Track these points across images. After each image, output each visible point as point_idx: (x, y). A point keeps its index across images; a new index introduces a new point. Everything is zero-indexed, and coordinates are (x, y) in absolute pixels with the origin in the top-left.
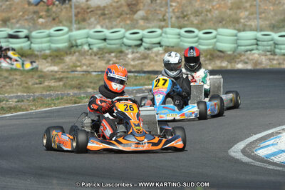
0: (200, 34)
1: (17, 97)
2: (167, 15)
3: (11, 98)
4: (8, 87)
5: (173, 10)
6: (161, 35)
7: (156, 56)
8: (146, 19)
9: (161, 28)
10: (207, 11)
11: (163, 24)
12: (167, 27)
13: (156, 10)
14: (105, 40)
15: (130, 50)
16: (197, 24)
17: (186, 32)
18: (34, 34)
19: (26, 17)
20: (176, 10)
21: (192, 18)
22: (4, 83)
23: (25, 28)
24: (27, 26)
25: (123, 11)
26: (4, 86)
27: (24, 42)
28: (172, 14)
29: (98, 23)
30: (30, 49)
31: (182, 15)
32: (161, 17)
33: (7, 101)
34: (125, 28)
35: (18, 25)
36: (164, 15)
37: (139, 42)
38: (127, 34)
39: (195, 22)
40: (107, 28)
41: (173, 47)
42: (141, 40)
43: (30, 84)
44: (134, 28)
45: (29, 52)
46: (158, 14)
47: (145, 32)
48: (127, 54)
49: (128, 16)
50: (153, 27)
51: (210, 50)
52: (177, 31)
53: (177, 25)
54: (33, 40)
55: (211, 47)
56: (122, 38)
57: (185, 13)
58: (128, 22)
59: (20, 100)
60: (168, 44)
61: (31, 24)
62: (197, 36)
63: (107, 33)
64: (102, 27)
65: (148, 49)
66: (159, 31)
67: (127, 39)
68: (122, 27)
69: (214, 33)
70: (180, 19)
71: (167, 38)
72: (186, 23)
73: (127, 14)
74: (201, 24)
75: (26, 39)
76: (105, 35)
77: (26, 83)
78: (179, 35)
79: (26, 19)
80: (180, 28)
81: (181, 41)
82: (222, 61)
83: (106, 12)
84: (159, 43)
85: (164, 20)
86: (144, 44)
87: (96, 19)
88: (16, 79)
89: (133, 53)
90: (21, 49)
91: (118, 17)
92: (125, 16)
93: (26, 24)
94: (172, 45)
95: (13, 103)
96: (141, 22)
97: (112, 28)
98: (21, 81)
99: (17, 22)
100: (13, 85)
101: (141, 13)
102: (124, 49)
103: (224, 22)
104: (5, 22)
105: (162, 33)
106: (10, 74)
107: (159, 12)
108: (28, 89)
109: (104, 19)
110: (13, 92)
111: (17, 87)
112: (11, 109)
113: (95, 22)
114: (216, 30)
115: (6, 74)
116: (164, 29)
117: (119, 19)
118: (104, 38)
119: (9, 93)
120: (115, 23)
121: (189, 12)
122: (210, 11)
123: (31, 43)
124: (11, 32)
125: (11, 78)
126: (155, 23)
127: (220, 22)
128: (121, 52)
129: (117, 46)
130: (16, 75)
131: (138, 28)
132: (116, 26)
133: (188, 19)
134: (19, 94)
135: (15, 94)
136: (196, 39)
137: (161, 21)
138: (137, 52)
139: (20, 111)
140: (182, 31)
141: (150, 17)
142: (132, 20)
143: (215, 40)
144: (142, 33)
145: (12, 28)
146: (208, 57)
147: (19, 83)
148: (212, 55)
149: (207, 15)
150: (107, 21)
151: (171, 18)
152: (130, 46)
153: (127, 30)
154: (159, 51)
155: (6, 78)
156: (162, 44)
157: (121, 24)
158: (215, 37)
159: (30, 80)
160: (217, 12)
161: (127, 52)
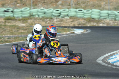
0: (85, 11)
1: (8, 36)
2: (71, 3)
3: (5, 37)
4: (4, 32)
5: (74, 1)
6: (68, 12)
7: (66, 20)
8: (62, 5)
9: (68, 8)
10: (88, 2)
11: (69, 7)
12: (71, 8)
13: (66, 1)
14: (45, 13)
15: (55, 18)
16: (83, 7)
17: (79, 10)
18: (15, 10)
19: (12, 3)
20: (75, 1)
21: (81, 5)
22: (2, 31)
23: (11, 8)
24: (12, 7)
25: (53, 1)
26: (3, 32)
27: (11, 14)
28: (73, 3)
29: (42, 6)
30: (13, 16)
31: (77, 3)
32: (68, 4)
33: (4, 38)
34: (53, 8)
35: (8, 7)
36: (70, 3)
37: (59, 15)
38: (54, 11)
39: (83, 6)
40: (46, 8)
41: (73, 17)
42: (60, 13)
43: (13, 31)
44: (57, 8)
45: (13, 18)
46: (67, 3)
47: (62, 10)
48: (54, 19)
49: (55, 3)
50: (65, 8)
51: (89, 18)
52: (75, 10)
53: (75, 7)
54: (15, 13)
55: (89, 17)
56: (52, 13)
57: (78, 3)
58: (55, 6)
59: (9, 38)
60: (71, 15)
61: (14, 6)
62: (83, 12)
63: (46, 10)
64: (44, 8)
65: (63, 17)
66: (67, 10)
67: (54, 13)
68: (52, 8)
69: (91, 11)
70: (76, 5)
71: (71, 13)
72: (79, 6)
73: (54, 3)
74: (85, 7)
75: (12, 13)
76: (45, 11)
77: (12, 31)
78: (76, 11)
79: (12, 4)
80: (76, 8)
81: (77, 14)
82: (94, 23)
83: (45, 2)
84: (67, 15)
85: (70, 5)
86: (61, 15)
87: (41, 5)
88: (7, 29)
89: (56, 19)
90: (10, 16)
91: (50, 4)
92: (53, 3)
93: (12, 6)
94: (73, 16)
95: (6, 39)
96: (60, 6)
97: (48, 8)
98: (9, 30)
99: (8, 5)
100: (6, 32)
101: (60, 2)
102: (53, 17)
103: (95, 7)
104: (3, 5)
105: (69, 11)
106: (5, 27)
107: (67, 2)
108: (12, 33)
109: (45, 5)
110: (6, 35)
111: (8, 32)
112: (5, 42)
113: (41, 6)
114: (91, 9)
115: (3, 27)
116: (70, 9)
117: (50, 5)
118: (44, 12)
119: (5, 35)
120: (49, 6)
121: (80, 2)
122: (89, 2)
123: (14, 14)
124: (6, 9)
125: (5, 28)
126: (66, 6)
127: (93, 6)
128: (52, 18)
129: (50, 16)
130: (7, 27)
131: (59, 9)
132: (50, 8)
133: (80, 5)
134: (9, 35)
135: (7, 36)
136: (83, 13)
137: (68, 5)
138: (58, 19)
139: (9, 42)
140: (77, 10)
141: (64, 4)
142: (56, 5)
143: (91, 14)
144: (60, 10)
145: (6, 8)
146: (88, 21)
147: (9, 31)
148: (89, 20)
149: (88, 4)
150: (46, 5)
151: (73, 4)
152: (55, 16)
153: (54, 9)
154: (67, 18)
155: (3, 28)
156: (69, 15)
157: (52, 7)
158: (91, 13)
159: (13, 29)
160: (92, 2)
161: (54, 18)
